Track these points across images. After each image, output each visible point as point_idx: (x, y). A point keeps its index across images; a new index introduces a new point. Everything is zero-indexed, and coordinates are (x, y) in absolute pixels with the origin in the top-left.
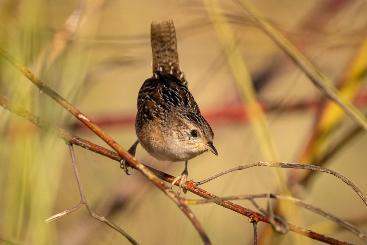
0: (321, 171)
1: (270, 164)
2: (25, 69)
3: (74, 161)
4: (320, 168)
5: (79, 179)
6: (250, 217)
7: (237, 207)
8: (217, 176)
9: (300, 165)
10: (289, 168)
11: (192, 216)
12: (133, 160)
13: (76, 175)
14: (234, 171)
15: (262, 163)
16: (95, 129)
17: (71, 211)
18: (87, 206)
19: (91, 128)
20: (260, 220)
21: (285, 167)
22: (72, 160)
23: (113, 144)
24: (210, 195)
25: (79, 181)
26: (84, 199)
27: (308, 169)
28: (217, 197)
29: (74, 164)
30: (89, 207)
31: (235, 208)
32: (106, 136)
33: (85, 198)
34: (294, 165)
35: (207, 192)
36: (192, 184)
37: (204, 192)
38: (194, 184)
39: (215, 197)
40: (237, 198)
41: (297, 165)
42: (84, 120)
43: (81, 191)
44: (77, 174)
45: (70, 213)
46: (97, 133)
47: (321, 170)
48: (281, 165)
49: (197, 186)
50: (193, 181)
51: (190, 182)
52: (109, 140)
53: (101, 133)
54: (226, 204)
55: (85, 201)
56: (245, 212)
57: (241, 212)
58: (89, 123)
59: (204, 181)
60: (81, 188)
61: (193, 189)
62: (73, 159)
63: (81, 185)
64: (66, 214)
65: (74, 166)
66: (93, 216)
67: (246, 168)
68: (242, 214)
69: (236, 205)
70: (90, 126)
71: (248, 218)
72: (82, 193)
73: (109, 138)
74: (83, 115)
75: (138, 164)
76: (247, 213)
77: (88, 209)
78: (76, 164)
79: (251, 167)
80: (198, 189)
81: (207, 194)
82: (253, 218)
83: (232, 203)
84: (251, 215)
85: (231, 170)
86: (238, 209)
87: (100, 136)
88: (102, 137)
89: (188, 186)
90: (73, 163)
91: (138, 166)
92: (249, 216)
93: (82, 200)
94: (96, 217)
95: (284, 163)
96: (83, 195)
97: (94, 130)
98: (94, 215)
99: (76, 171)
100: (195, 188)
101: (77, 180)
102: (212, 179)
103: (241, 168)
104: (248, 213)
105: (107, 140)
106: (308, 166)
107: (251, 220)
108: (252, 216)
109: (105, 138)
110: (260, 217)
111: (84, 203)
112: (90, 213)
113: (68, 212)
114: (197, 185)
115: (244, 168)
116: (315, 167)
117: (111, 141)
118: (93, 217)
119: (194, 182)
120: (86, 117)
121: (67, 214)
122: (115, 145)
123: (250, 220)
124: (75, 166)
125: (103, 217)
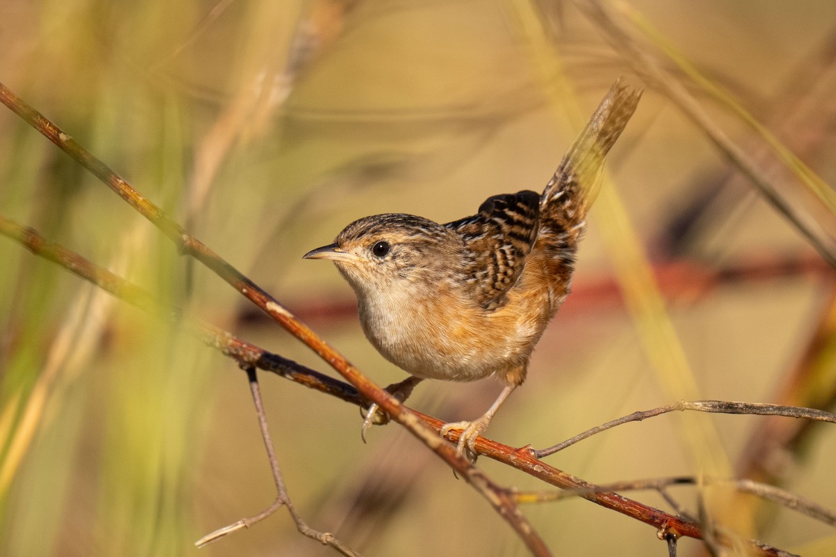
0: (822, 420)
1: (705, 405)
2: (144, 200)
3: (259, 406)
4: (819, 414)
5: (270, 447)
6: (661, 528)
7: (631, 506)
8: (584, 436)
9: (772, 407)
10: (749, 413)
11: (526, 529)
12: (391, 403)
13: (264, 439)
14: (623, 422)
15: (687, 404)
16: (305, 334)
17: (254, 520)
18: (290, 510)
19: (295, 334)
20: (682, 533)
21: (740, 413)
22: (256, 406)
23: (346, 367)
24: (568, 479)
25: (271, 453)
26: (282, 492)
27: (793, 416)
28: (586, 483)
29: (260, 414)
30: (296, 511)
31: (627, 508)
32: (329, 351)
33: (285, 490)
34: (760, 408)
35: (561, 472)
36: (528, 453)
37: (554, 473)
38: (533, 453)
39: (580, 482)
40: (629, 487)
41: (766, 408)
42: (280, 314)
43: (277, 474)
44: (267, 437)
45: (251, 525)
46: (308, 344)
47: (821, 418)
48: (731, 408)
49: (540, 459)
50: (532, 448)
51: (523, 451)
52: (336, 359)
53: (318, 344)
54: (606, 498)
55: (285, 499)
56: (650, 516)
57: (641, 516)
58: (290, 322)
59: (556, 446)
60: (276, 469)
61: (531, 466)
62: (258, 402)
63: (275, 462)
64: (243, 527)
65: (259, 419)
66: (304, 531)
67: (650, 416)
68: (643, 520)
69: (629, 500)
70: (294, 329)
71: (656, 529)
72: (279, 479)
73: (336, 355)
74: (278, 303)
75: (404, 413)
76: (652, 518)
77: (294, 516)
78: (264, 413)
79: (661, 413)
80: (543, 465)
81: (563, 477)
82: (666, 529)
83: (620, 497)
84: (662, 522)
85: (617, 422)
86: (634, 509)
87: (316, 351)
88: (321, 353)
89: (518, 459)
90: (258, 411)
91: (402, 417)
92: (658, 526)
93: (279, 494)
94: (312, 534)
95: (737, 404)
96: (280, 484)
97: (303, 337)
98: (305, 528)
99: (265, 428)
100: (535, 464)
101: (268, 450)
102: (573, 443)
103: (639, 417)
104: (657, 517)
105: (333, 360)
106: (791, 410)
107: (664, 534)
108: (664, 526)
109: (328, 355)
110: (682, 527)
111: (284, 503)
112: (298, 524)
113: (248, 522)
114: (540, 457)
115: (646, 417)
116: (809, 412)
117: (341, 361)
118: (303, 533)
119: (533, 450)
120: (284, 307)
121: (246, 526)
122: (351, 371)
123: (660, 534)
124: (263, 419)
125: (327, 534)
